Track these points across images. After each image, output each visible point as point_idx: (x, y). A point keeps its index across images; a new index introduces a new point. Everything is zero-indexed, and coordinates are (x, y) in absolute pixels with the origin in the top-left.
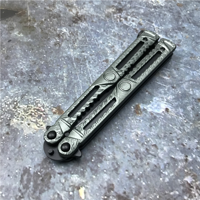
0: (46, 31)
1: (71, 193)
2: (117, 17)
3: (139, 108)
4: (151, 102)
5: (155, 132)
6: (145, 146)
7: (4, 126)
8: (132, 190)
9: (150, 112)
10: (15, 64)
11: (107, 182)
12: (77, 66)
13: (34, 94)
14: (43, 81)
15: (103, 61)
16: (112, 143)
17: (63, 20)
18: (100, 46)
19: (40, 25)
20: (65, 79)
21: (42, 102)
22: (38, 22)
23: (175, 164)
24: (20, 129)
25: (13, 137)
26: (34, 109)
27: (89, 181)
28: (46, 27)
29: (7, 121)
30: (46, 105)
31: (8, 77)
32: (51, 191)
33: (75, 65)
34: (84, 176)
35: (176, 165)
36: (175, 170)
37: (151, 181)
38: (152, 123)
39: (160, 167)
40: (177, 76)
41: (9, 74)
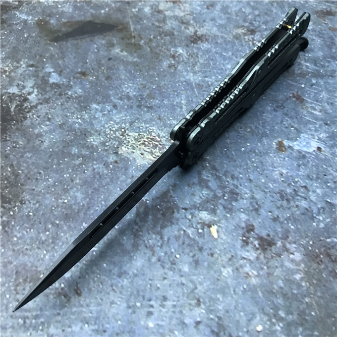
0: (156, 50)
1: (200, 231)
2: (249, 39)
3: (282, 145)
4: (298, 138)
5: (304, 172)
6: (292, 187)
7: (111, 154)
8: (277, 233)
9: (297, 150)
10: (119, 87)
11: (245, 222)
12: (199, 93)
13: (145, 122)
14: (155, 108)
16: (249, 181)
17: (178, 39)
19: (148, 44)
20: (184, 107)
21: (156, 130)
22: (145, 40)
23: (332, 209)
24: (131, 159)
25: (123, 166)
26: (147, 138)
27: (222, 220)
28: (157, 46)
29: (114, 149)
30: (162, 134)
31: (111, 100)
32: (175, 227)
33: (196, 92)
34: (216, 214)
35: (334, 210)
36: (332, 216)
37: (301, 225)
38: (301, 162)
39: (312, 211)
40: (331, 111)
41: (112, 97)
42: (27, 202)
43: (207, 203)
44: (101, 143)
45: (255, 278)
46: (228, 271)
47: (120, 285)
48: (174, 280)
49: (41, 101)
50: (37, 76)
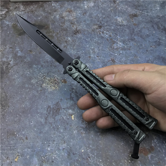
0: (60, 39)
1: (68, 117)
2: (98, 31)
7: (39, 87)
10: (44, 57)
13: (53, 73)
15: (88, 57)
17: (69, 33)
18: (87, 48)
19: (56, 35)
21: (57, 76)
22: (55, 33)
24: (47, 89)
25: (43, 92)
26: (53, 80)
27: (76, 113)
28: (60, 37)
29: (41, 85)
30: (59, 78)
31: (41, 63)
32: (60, 116)
34: (74, 111)
42: (10, 107)
43: (72, 106)
44: (36, 82)
45: (84, 134)
46: (76, 132)
47: (40, 136)
48: (57, 135)
49: (15, 64)
50: (13, 53)
